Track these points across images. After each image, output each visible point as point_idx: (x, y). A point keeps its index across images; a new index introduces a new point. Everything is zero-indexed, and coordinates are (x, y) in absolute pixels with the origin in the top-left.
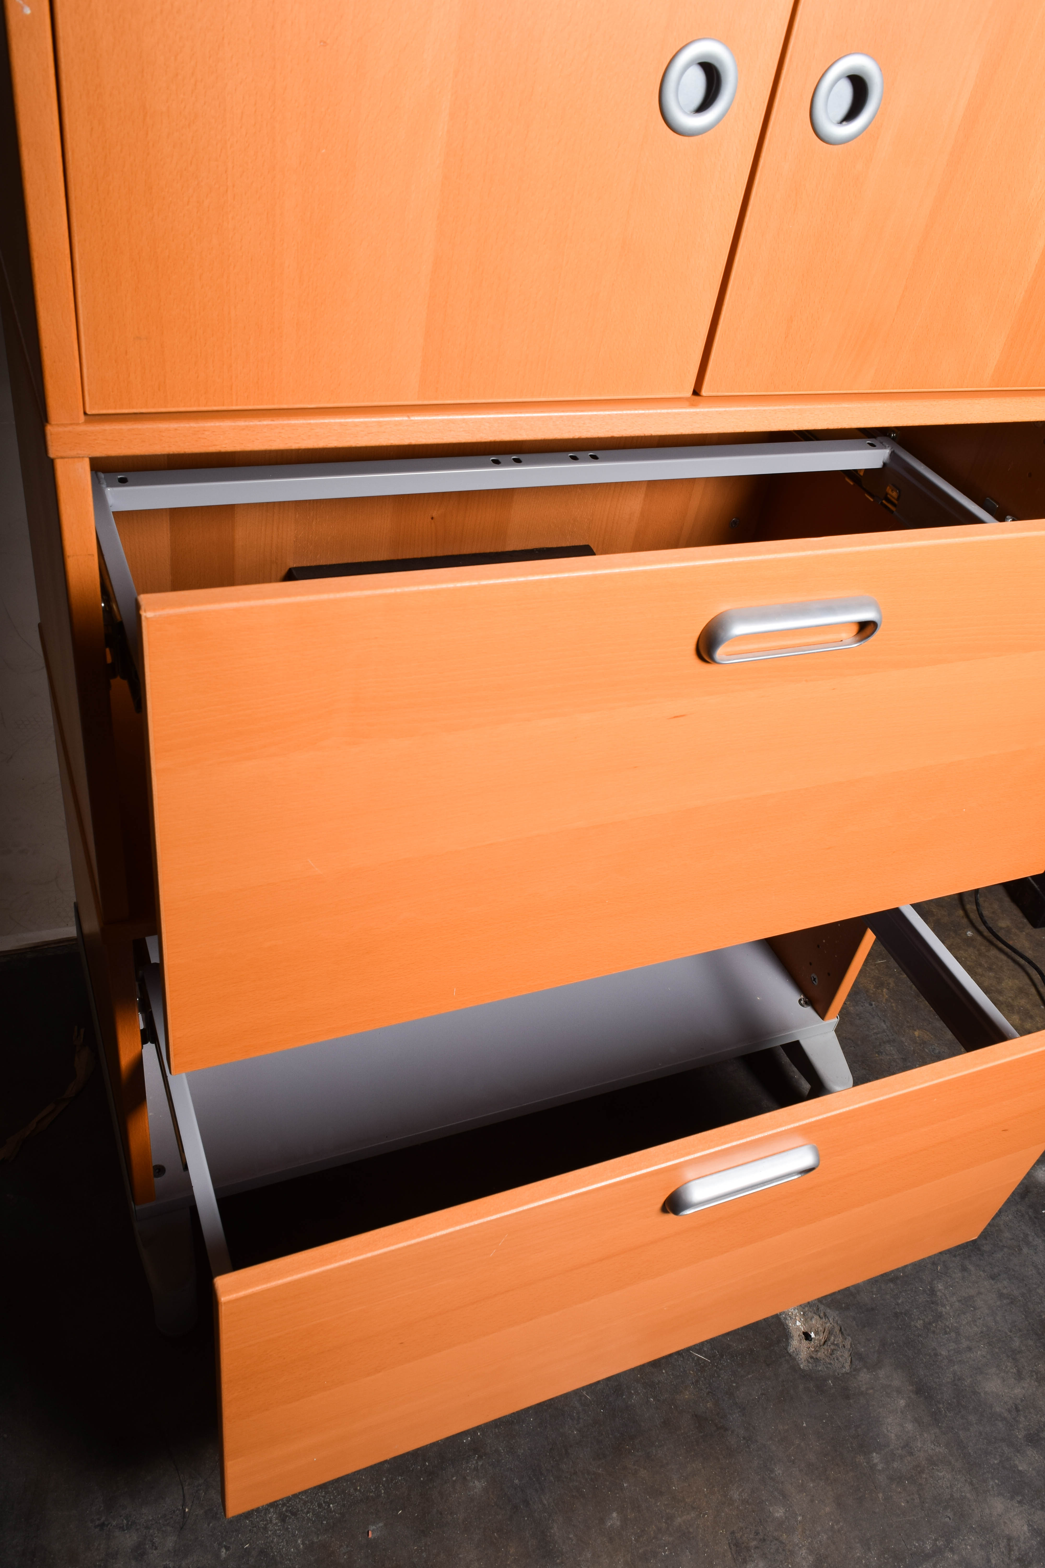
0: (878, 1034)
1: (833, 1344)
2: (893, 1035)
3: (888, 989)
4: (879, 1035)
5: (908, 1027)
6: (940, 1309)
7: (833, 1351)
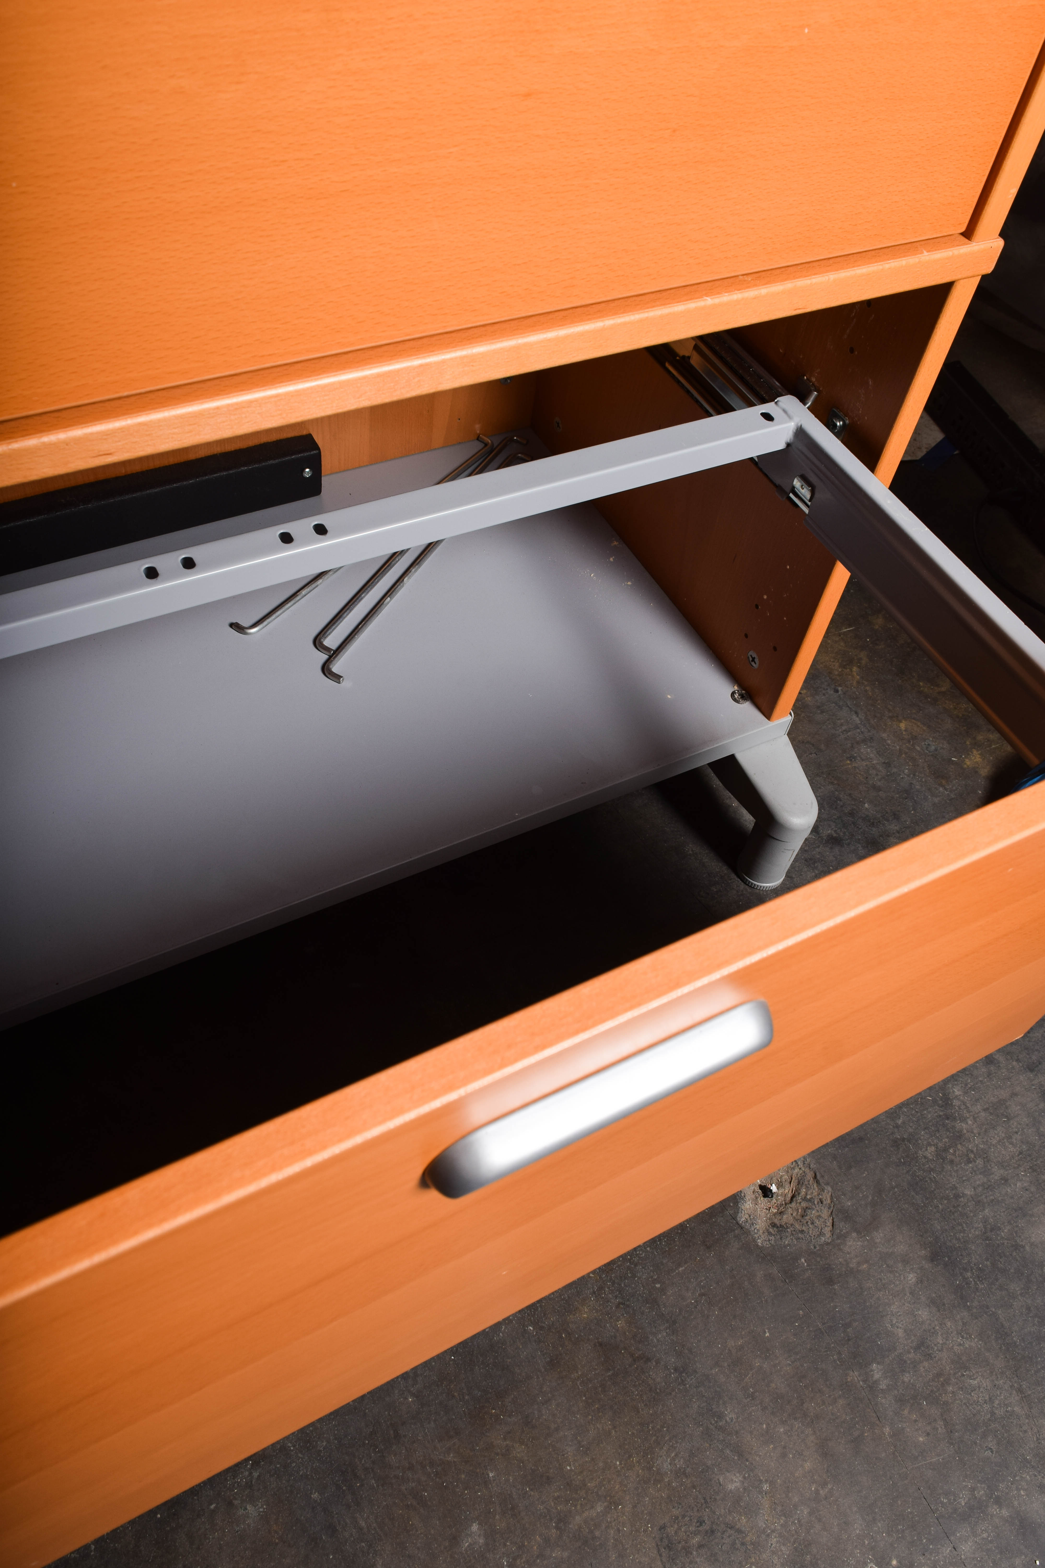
0: (849, 731)
1: (805, 1199)
2: (869, 731)
3: (859, 667)
4: (849, 734)
5: (891, 718)
6: (959, 1125)
7: (805, 1210)
